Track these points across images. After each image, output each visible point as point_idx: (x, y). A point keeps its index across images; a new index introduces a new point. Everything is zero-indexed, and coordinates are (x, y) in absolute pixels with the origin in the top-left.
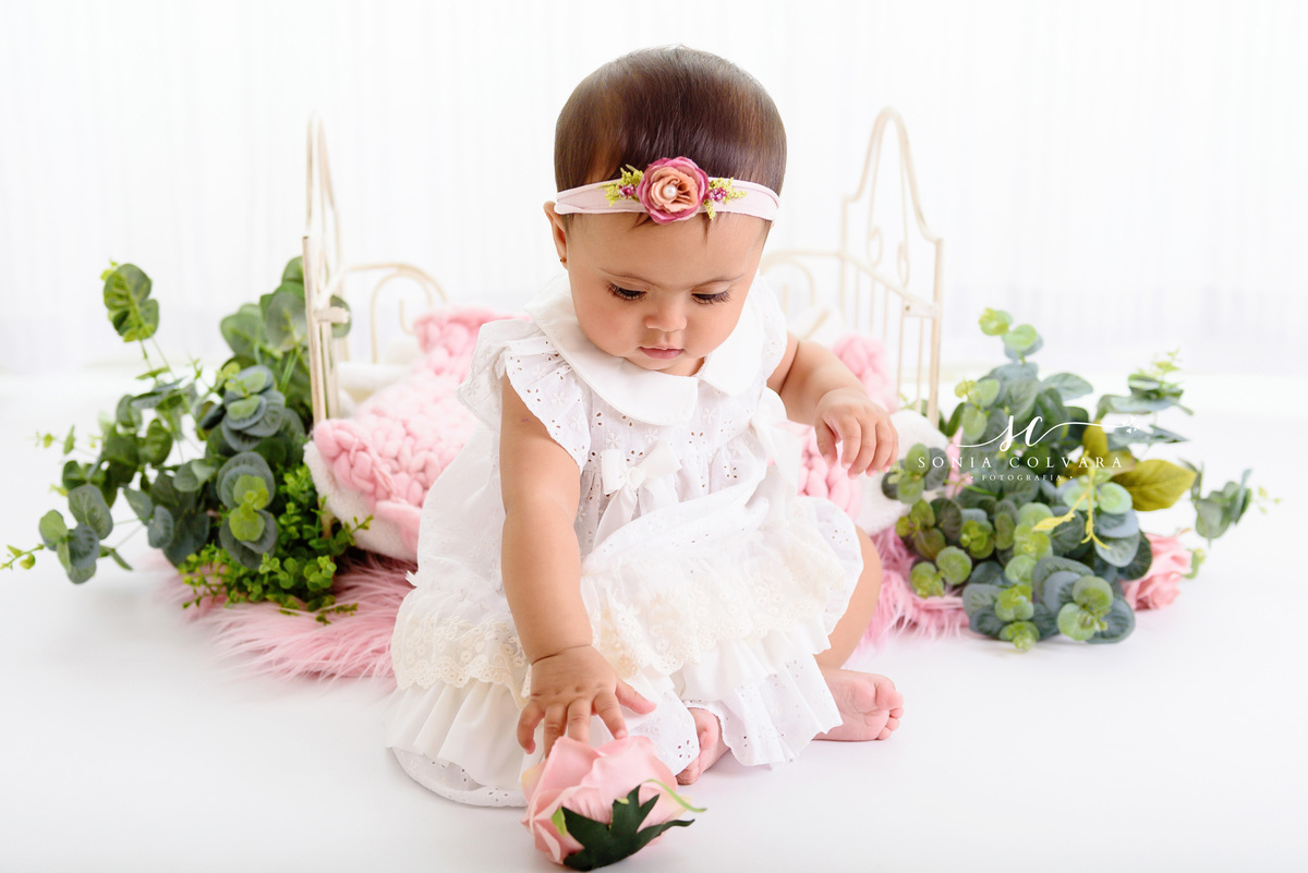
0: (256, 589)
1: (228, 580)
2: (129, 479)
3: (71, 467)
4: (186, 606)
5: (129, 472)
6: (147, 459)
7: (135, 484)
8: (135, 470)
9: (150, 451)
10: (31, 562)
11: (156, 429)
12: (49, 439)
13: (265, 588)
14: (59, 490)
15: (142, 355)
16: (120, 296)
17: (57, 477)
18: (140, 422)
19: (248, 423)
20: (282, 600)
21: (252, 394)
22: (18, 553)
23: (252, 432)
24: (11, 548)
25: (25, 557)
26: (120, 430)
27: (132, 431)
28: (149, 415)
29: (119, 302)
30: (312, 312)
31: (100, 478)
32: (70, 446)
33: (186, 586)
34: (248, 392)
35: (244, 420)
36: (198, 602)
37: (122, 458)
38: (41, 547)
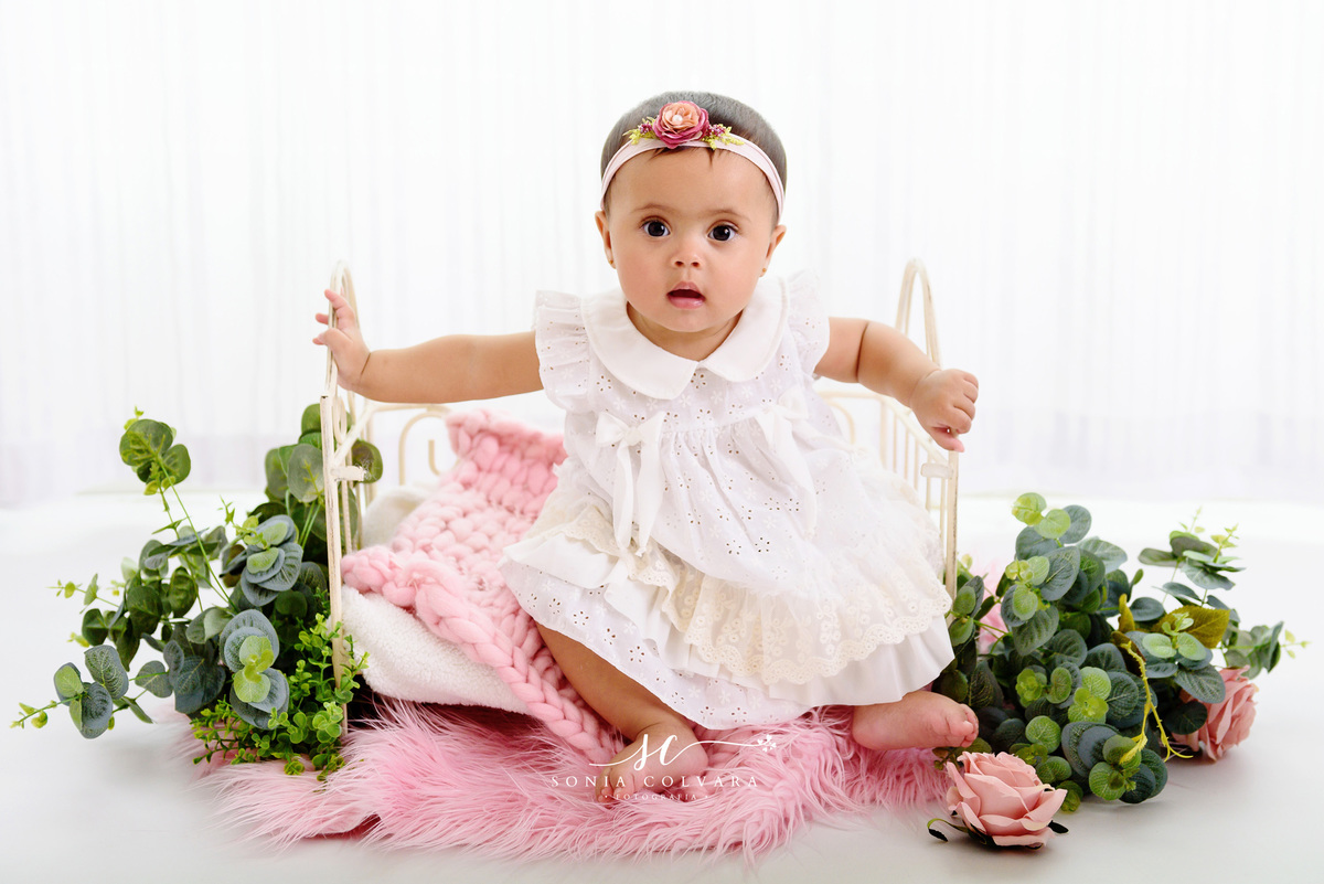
0: (264, 745)
1: (240, 735)
2: (153, 630)
3: (93, 615)
4: (196, 762)
5: (151, 622)
6: (170, 608)
7: (157, 635)
8: (158, 620)
9: (174, 600)
10: (44, 720)
11: (180, 577)
12: (71, 588)
13: (273, 744)
14: (79, 640)
15: (164, 508)
16: (140, 451)
17: (77, 626)
18: (166, 568)
19: (266, 577)
20: (287, 756)
21: (272, 546)
22: (31, 711)
23: (268, 586)
24: (23, 706)
25: (37, 715)
26: (144, 576)
27: (157, 578)
28: (174, 563)
29: (140, 457)
30: (329, 471)
31: (122, 627)
32: (92, 595)
33: (199, 741)
34: (268, 544)
35: (261, 573)
36: (209, 759)
37: (144, 608)
38: (54, 705)
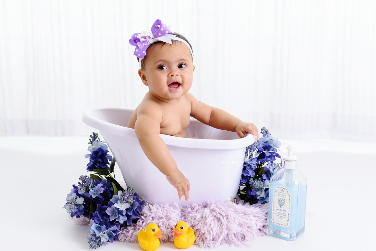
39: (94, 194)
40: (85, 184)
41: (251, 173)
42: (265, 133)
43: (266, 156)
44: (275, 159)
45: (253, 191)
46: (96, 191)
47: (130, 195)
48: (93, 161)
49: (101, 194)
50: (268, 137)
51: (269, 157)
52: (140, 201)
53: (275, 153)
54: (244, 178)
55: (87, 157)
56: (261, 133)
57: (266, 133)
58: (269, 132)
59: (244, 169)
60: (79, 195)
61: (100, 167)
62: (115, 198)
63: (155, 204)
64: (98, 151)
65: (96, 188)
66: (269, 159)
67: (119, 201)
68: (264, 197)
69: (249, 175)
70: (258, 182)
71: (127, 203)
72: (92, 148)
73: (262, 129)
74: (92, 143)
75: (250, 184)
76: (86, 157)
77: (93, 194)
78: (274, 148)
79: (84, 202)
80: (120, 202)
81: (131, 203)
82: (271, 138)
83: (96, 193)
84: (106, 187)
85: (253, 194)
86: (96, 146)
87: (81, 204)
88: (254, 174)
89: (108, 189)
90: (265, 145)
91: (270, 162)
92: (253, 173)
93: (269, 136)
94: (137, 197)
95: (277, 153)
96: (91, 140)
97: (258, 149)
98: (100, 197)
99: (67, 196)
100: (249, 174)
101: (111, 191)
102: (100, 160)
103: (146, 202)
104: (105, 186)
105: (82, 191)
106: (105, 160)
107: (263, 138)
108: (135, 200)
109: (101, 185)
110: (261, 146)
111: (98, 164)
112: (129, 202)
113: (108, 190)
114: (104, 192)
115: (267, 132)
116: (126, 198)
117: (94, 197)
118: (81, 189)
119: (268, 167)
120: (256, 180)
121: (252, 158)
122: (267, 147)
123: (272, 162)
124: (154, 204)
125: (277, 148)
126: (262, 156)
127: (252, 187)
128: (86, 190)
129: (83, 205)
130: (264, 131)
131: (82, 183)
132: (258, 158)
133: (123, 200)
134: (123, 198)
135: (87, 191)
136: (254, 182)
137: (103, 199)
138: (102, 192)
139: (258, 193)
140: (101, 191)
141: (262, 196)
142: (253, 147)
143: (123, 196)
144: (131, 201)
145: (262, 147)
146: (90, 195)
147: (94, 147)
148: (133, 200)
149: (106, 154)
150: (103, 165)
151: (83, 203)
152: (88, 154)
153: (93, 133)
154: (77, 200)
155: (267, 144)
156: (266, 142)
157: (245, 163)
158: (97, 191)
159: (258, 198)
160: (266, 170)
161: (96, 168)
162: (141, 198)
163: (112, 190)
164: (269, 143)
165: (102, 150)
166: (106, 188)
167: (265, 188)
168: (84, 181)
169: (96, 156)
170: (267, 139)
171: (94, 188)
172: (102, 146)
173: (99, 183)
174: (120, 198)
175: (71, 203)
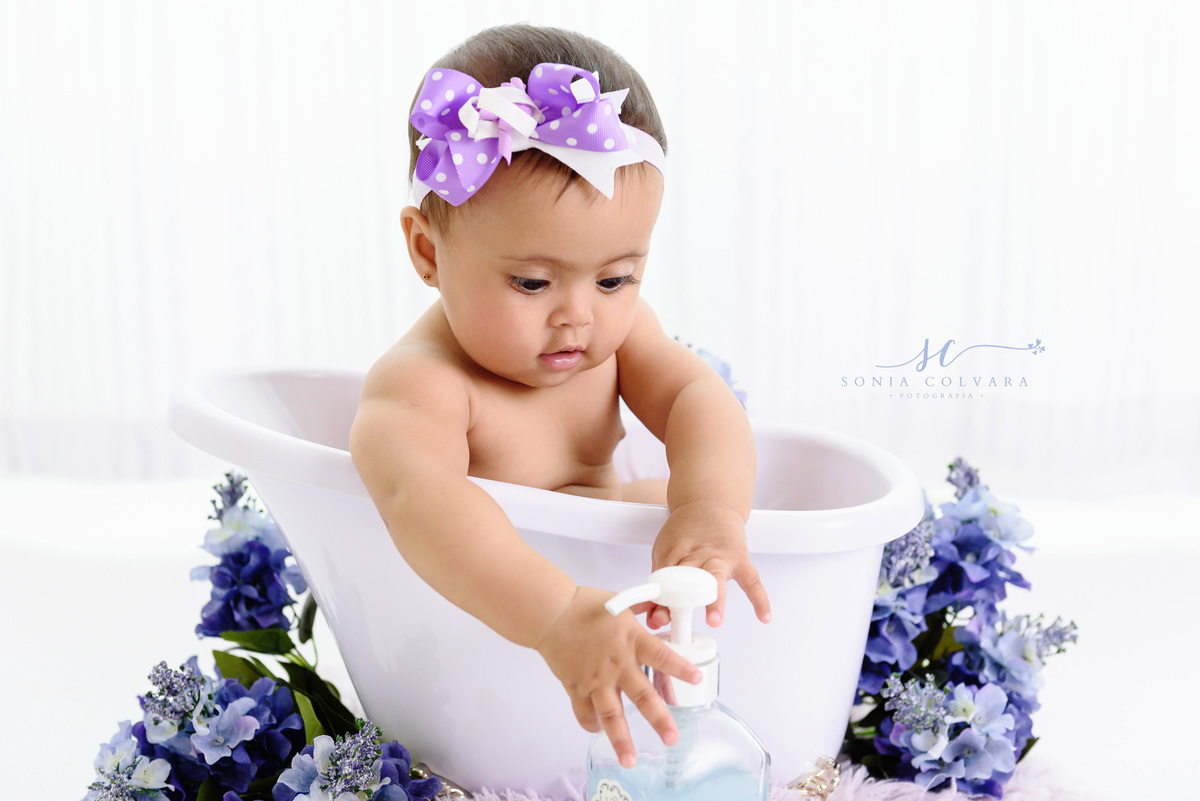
39: (214, 744)
40: (175, 700)
41: (901, 653)
42: (964, 484)
43: (965, 583)
44: (1003, 595)
45: (900, 730)
46: (223, 732)
47: (367, 758)
48: (222, 593)
49: (245, 745)
50: (976, 498)
51: (981, 585)
52: (416, 776)
53: (1008, 571)
54: (873, 670)
55: (200, 578)
56: (950, 480)
57: (971, 483)
58: (984, 478)
59: (874, 630)
60: (149, 750)
61: (253, 623)
62: (302, 766)
63: (485, 790)
64: (245, 551)
65: (226, 716)
66: (980, 594)
67: (315, 786)
68: (947, 759)
69: (891, 661)
70: (924, 691)
71: (350, 795)
72: (217, 540)
73: (951, 467)
74: (220, 514)
75: (888, 699)
76: (196, 575)
77: (208, 745)
78: (1005, 545)
79: (167, 782)
80: (324, 788)
81: (368, 792)
82: (992, 505)
83: (226, 741)
84: (267, 714)
85: (898, 745)
86: (236, 532)
87: (156, 790)
88: (913, 657)
89: (280, 722)
90: (966, 534)
91: (981, 609)
92: (907, 650)
93: (983, 494)
94: (402, 763)
95: (1015, 568)
96: (220, 505)
97: (936, 551)
98: (243, 758)
99: (98, 749)
100: (890, 654)
101: (288, 733)
102: (252, 592)
103: (444, 779)
104: (264, 711)
105: (164, 731)
106: (271, 593)
107: (954, 505)
108: (387, 781)
109: (246, 703)
110: (947, 536)
111: (242, 607)
112: (361, 788)
113: (275, 726)
114: (258, 734)
115: (971, 478)
116: (347, 770)
117: (211, 758)
118: (157, 722)
119: (972, 628)
120: (913, 684)
121: (907, 585)
122: (972, 543)
123: (991, 608)
124: (479, 791)
125: (1014, 550)
126: (950, 580)
127: (895, 710)
128: (181, 727)
129: (163, 795)
130: (962, 474)
131: (162, 698)
132: (933, 589)
133: (337, 777)
134: (337, 771)
135: (186, 729)
136: (905, 690)
137: (254, 770)
138: (250, 737)
139: (918, 740)
140: (246, 731)
141: (936, 757)
142: (912, 540)
143: (334, 759)
144: (373, 782)
145: (954, 543)
146: (196, 751)
147: (229, 533)
148: (382, 778)
149: (279, 565)
150: (268, 613)
151: (165, 785)
152: (205, 567)
153: (228, 475)
154: (137, 774)
155: (971, 531)
156: (969, 521)
157: (876, 609)
158: (228, 733)
159: (917, 762)
160: (964, 639)
161: (236, 626)
162: (422, 766)
163: (296, 726)
164: (982, 525)
165: (264, 551)
166: (270, 719)
167: (950, 720)
168: (168, 688)
169: (237, 572)
170: (974, 510)
171: (215, 719)
172: (264, 531)
173: (238, 695)
174: (321, 769)
175: (108, 788)
